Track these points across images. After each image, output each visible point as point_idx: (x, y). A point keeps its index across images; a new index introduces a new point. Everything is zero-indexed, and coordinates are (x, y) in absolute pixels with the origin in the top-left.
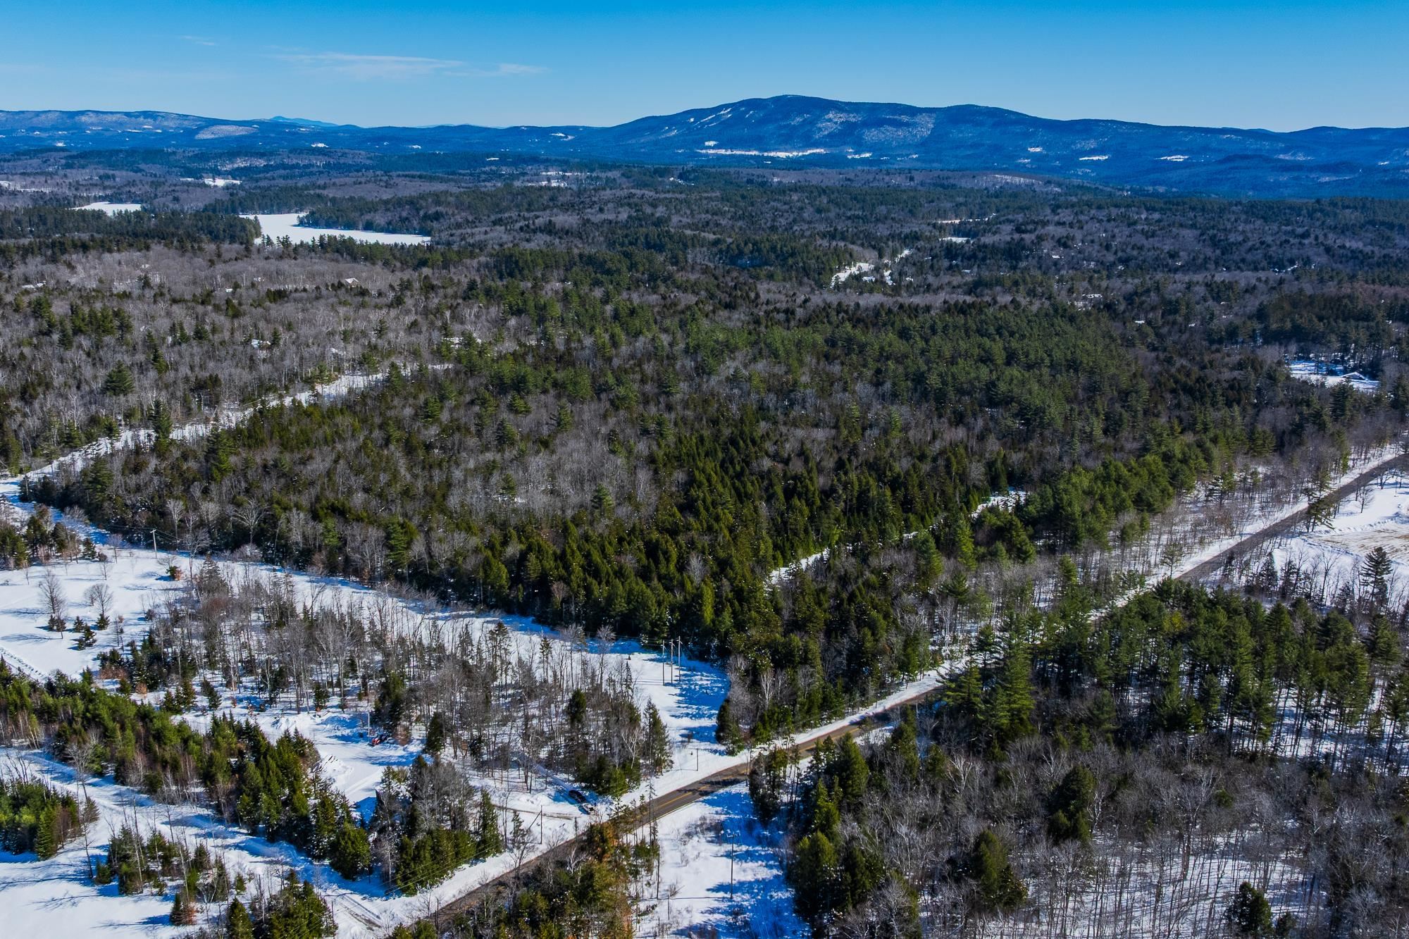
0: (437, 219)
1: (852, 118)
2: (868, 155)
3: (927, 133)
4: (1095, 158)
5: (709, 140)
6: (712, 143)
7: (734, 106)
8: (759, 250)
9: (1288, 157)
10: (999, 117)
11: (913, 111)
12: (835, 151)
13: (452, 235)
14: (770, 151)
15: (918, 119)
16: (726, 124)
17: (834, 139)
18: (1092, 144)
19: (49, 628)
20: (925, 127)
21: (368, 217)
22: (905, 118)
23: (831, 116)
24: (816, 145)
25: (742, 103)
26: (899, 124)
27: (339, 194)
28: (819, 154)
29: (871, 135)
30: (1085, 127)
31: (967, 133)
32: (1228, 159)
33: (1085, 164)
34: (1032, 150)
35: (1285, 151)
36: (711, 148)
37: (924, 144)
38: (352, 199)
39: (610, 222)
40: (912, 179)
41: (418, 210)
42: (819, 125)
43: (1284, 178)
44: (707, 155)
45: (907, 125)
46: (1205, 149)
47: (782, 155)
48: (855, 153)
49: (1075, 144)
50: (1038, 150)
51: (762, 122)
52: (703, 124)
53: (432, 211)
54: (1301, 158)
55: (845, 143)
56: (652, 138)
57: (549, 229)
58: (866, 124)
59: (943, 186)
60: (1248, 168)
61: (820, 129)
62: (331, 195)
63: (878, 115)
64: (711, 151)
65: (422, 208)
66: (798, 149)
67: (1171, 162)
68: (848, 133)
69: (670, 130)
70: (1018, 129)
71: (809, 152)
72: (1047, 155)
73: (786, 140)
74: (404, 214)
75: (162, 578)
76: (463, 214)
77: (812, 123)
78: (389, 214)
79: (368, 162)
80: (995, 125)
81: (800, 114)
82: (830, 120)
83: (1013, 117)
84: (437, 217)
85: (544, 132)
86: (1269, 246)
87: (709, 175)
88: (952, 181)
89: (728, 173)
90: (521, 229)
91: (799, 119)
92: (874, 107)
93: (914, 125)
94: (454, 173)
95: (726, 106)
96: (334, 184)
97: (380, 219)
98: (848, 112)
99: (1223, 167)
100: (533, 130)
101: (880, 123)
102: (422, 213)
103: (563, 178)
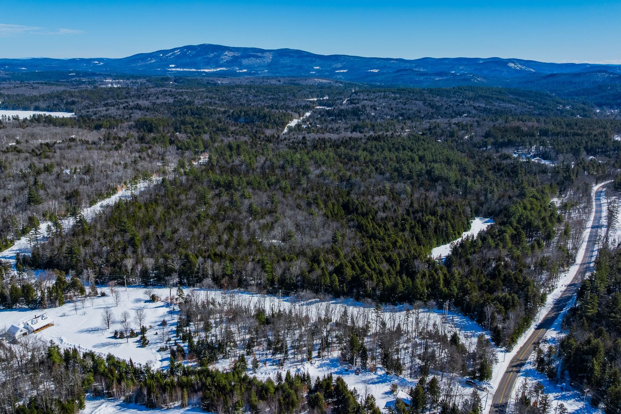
0: (74, 104)
1: (236, 54)
2: (245, 71)
3: (270, 61)
4: (342, 71)
5: (171, 64)
6: (173, 66)
7: (181, 49)
8: (248, 115)
9: (417, 69)
10: (300, 54)
11: (263, 51)
12: (230, 69)
13: (88, 112)
14: (201, 69)
15: (265, 55)
16: (178, 57)
17: (228, 63)
18: (339, 65)
19: (115, 337)
20: (269, 58)
21: (36, 104)
22: (259, 54)
23: (226, 53)
24: (221, 66)
25: (185, 47)
26: (257, 57)
27: (10, 93)
28: (223, 70)
29: (245, 62)
30: (336, 58)
31: (286, 61)
32: (398, 71)
33: (338, 73)
34: (315, 68)
35: (416, 67)
36: (173, 68)
37: (269, 66)
38: (18, 95)
39: (166, 103)
40: (279, 81)
41: (62, 100)
42: (222, 57)
43: (422, 78)
44: (172, 71)
45: (261, 57)
46: (385, 67)
47: (206, 71)
48: (240, 70)
49: (332, 65)
50: (318, 68)
51: (194, 56)
52: (167, 57)
53: (70, 100)
54: (422, 70)
55: (234, 65)
56: (143, 63)
57: (138, 107)
58: (242, 57)
59: (294, 84)
60: (407, 75)
61: (222, 59)
62: (6, 94)
63: (248, 53)
64: (173, 69)
65: (64, 99)
66: (214, 68)
67: (373, 72)
68: (235, 61)
69: (151, 60)
70: (308, 59)
71: (219, 69)
72: (322, 70)
73: (208, 64)
74: (55, 102)
75: (146, 302)
76: (87, 101)
77: (218, 56)
78: (47, 102)
79: (6, 76)
80: (299, 57)
81: (212, 52)
82: (226, 55)
83: (306, 54)
84: (73, 103)
85: (89, 61)
86: (452, 107)
87: (189, 81)
88: (296, 82)
89: (197, 79)
90: (124, 108)
91: (212, 55)
92: (245, 49)
93: (264, 57)
94: (58, 81)
95: (177, 49)
96: (4, 88)
97: (43, 105)
98: (234, 52)
99: (397, 74)
100: (82, 60)
101: (249, 56)
102: (65, 101)
103: (118, 83)
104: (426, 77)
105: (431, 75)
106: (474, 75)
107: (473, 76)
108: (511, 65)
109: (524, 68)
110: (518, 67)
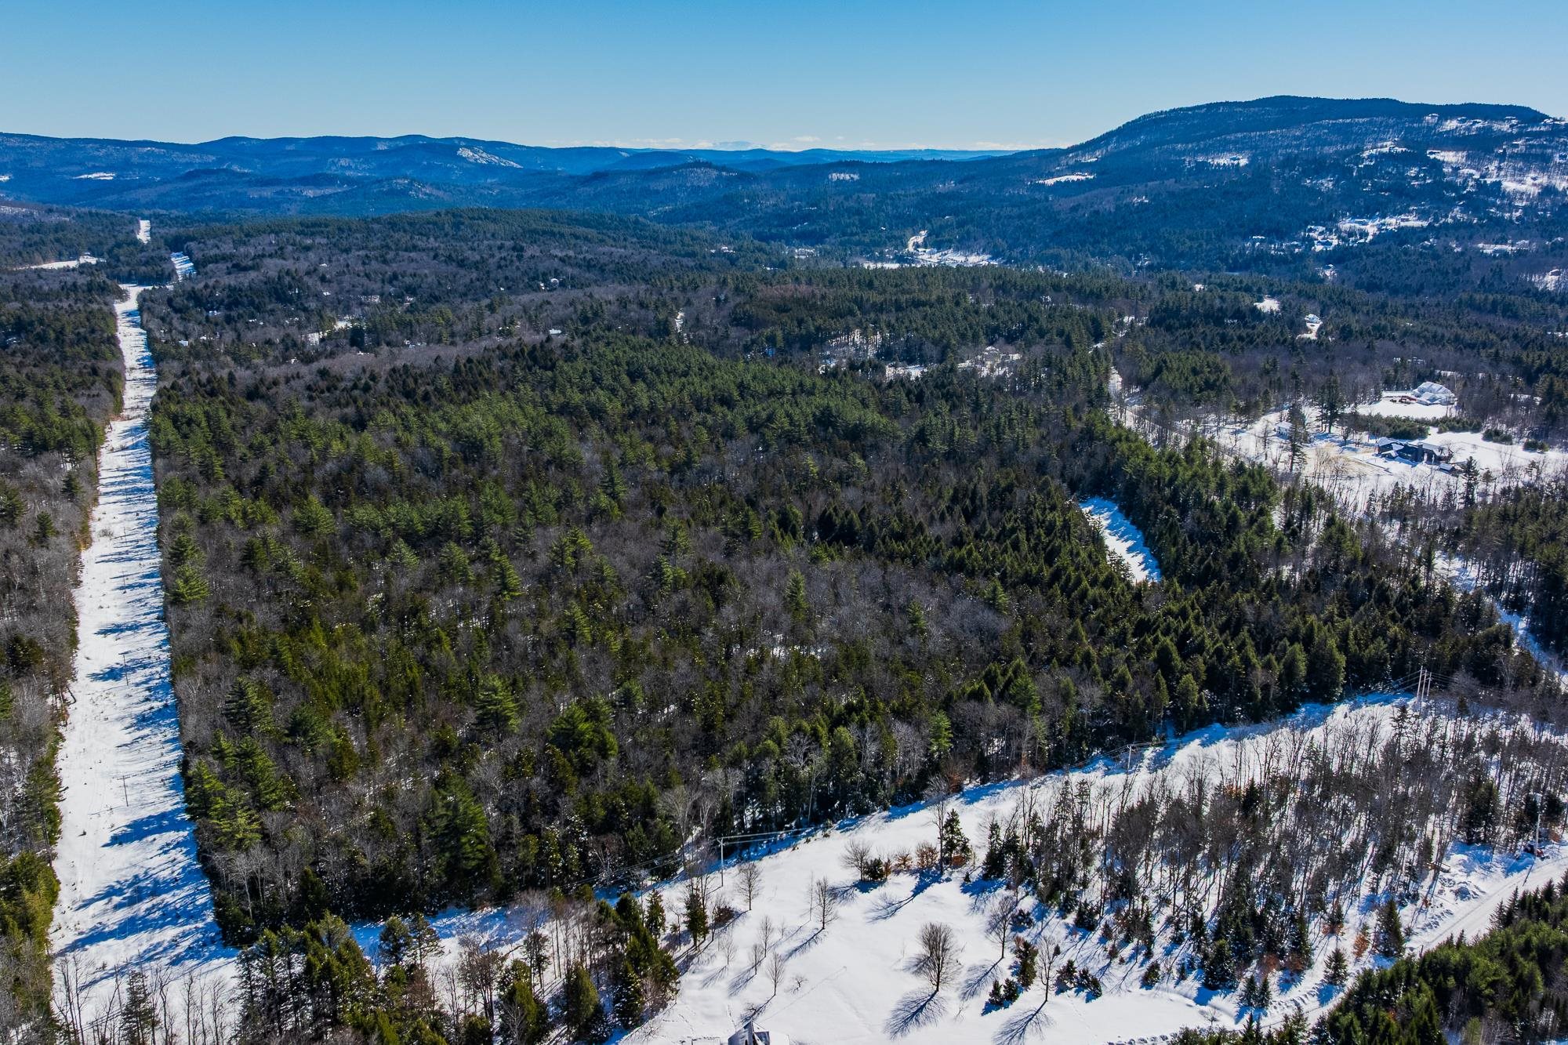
46: (127, 164)
67: (97, 181)
104: (279, 188)
105: (292, 182)
106: (413, 180)
107: (411, 183)
108: (466, 153)
109: (495, 159)
110: (483, 158)
